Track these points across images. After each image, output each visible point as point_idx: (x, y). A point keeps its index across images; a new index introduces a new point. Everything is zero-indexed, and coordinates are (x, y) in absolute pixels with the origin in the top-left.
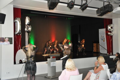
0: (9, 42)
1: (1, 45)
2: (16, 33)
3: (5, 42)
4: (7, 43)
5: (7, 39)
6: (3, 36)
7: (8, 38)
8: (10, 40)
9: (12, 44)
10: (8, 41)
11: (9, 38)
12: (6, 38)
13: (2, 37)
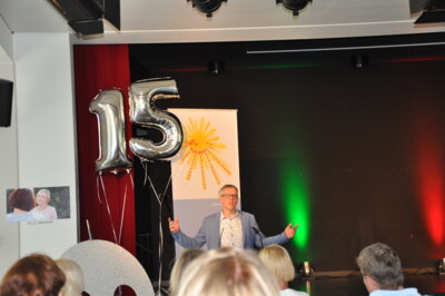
0: (53, 210)
1: (19, 223)
2: (103, 165)
3: (36, 209)
4: (42, 213)
5: (42, 196)
6: (26, 183)
7: (49, 189)
8: (58, 199)
9: (68, 217)
10: (50, 204)
11: (53, 190)
12: (37, 190)
13: (22, 187)
